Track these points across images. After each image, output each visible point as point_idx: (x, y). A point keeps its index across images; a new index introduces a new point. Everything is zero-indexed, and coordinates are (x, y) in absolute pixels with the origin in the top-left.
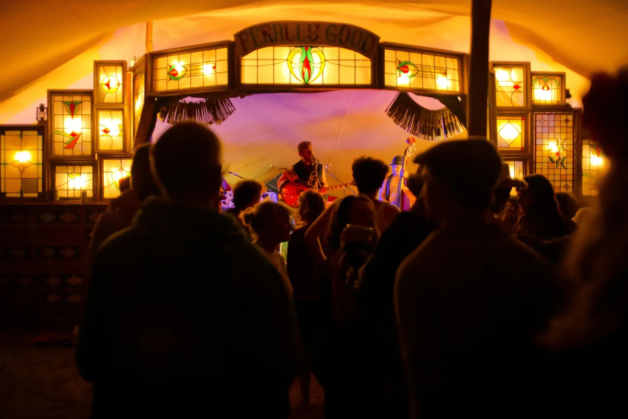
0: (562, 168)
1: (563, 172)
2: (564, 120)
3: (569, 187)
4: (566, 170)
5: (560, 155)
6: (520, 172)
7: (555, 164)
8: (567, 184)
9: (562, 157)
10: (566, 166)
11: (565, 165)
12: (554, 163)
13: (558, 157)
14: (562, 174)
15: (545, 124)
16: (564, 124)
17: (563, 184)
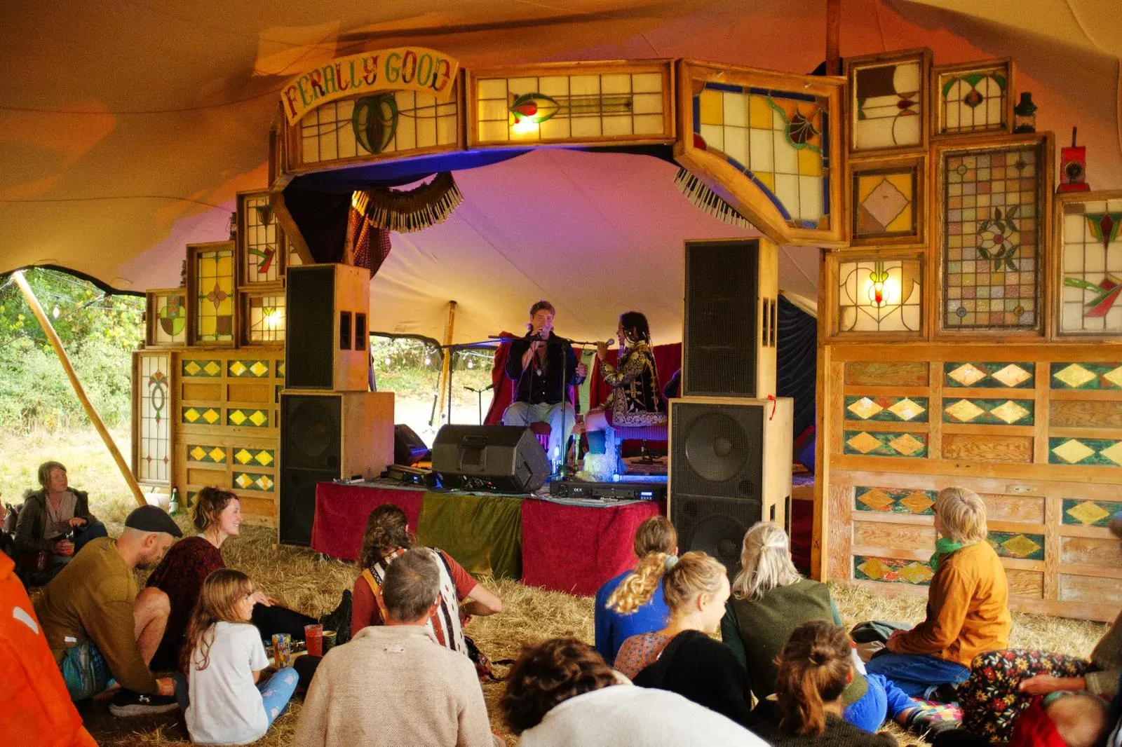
0: (1008, 269)
1: (1012, 279)
2: (1013, 163)
3: (1024, 311)
4: (1017, 274)
5: (1005, 243)
6: (915, 284)
7: (993, 262)
8: (1019, 305)
9: (1008, 246)
10: (1017, 266)
11: (1016, 262)
12: (990, 259)
13: (998, 247)
14: (1008, 282)
15: (969, 176)
16: (1013, 173)
17: (1012, 305)
